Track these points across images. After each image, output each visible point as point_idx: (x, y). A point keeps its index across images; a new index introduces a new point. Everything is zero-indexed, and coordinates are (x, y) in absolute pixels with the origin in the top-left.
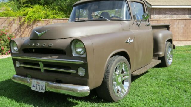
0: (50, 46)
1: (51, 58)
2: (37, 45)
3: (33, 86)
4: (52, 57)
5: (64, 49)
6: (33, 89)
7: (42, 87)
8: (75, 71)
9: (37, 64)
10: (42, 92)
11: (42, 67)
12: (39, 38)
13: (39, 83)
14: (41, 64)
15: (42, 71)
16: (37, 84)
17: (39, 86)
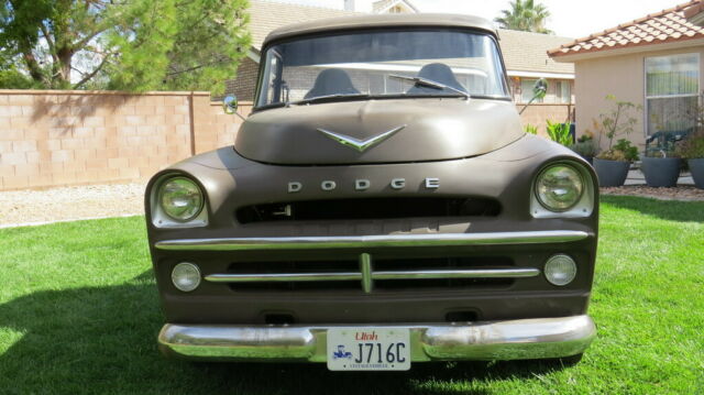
0: (428, 185)
1: (434, 230)
2: (358, 187)
3: (339, 355)
4: (441, 227)
5: (495, 194)
7: (393, 351)
8: (533, 272)
10: (395, 369)
12: (365, 158)
13: (373, 336)
16: (364, 342)
17: (376, 349)
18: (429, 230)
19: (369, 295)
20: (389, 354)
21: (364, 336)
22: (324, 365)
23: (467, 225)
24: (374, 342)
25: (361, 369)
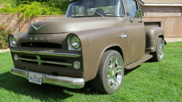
0: (47, 40)
3: (31, 78)
4: (49, 51)
5: (60, 43)
6: (30, 81)
7: (39, 79)
8: (71, 65)
9: (34, 57)
10: (39, 84)
11: (39, 60)
12: (37, 33)
13: (36, 75)
14: (39, 58)
15: (40, 64)
17: (36, 78)
18: (47, 51)
19: (39, 66)
20: (38, 80)
21: (35, 75)
22: (28, 80)
23: (54, 50)
24: (36, 77)
25: (33, 82)
